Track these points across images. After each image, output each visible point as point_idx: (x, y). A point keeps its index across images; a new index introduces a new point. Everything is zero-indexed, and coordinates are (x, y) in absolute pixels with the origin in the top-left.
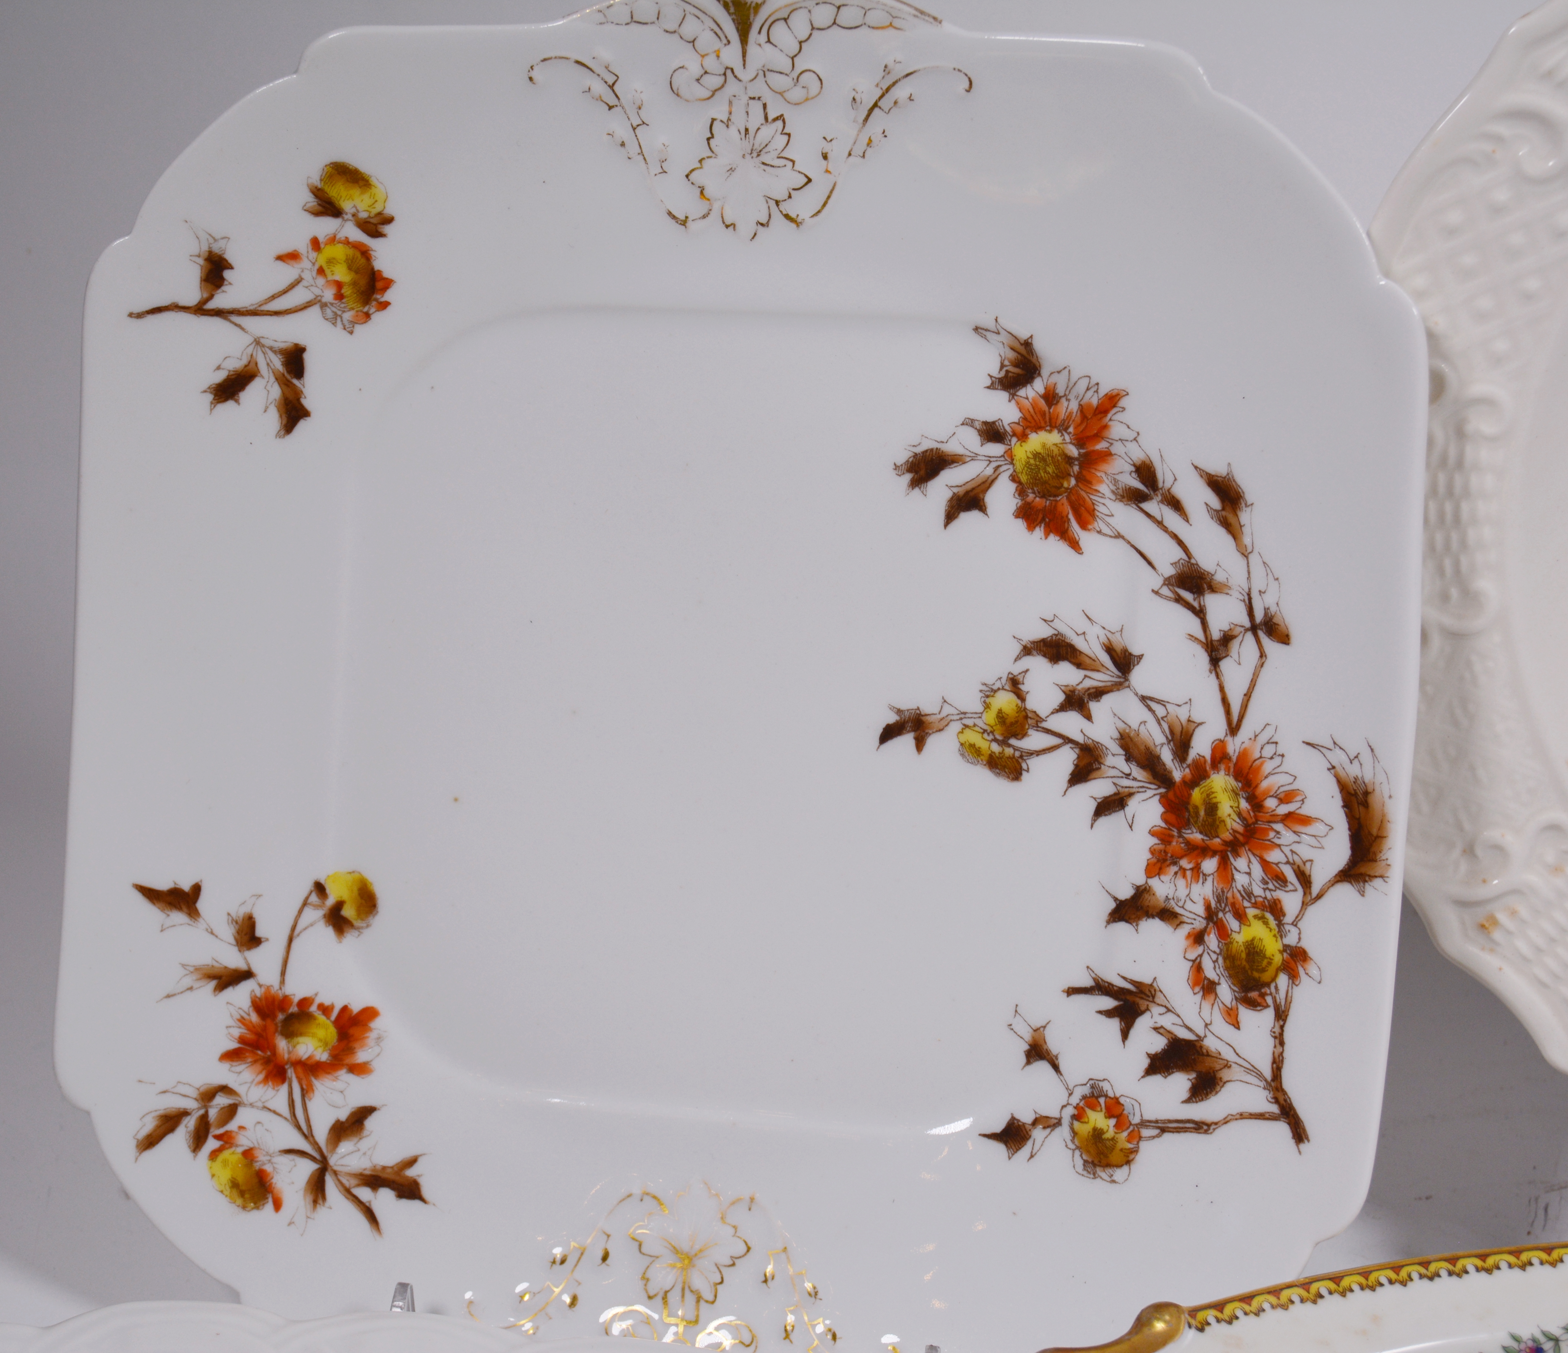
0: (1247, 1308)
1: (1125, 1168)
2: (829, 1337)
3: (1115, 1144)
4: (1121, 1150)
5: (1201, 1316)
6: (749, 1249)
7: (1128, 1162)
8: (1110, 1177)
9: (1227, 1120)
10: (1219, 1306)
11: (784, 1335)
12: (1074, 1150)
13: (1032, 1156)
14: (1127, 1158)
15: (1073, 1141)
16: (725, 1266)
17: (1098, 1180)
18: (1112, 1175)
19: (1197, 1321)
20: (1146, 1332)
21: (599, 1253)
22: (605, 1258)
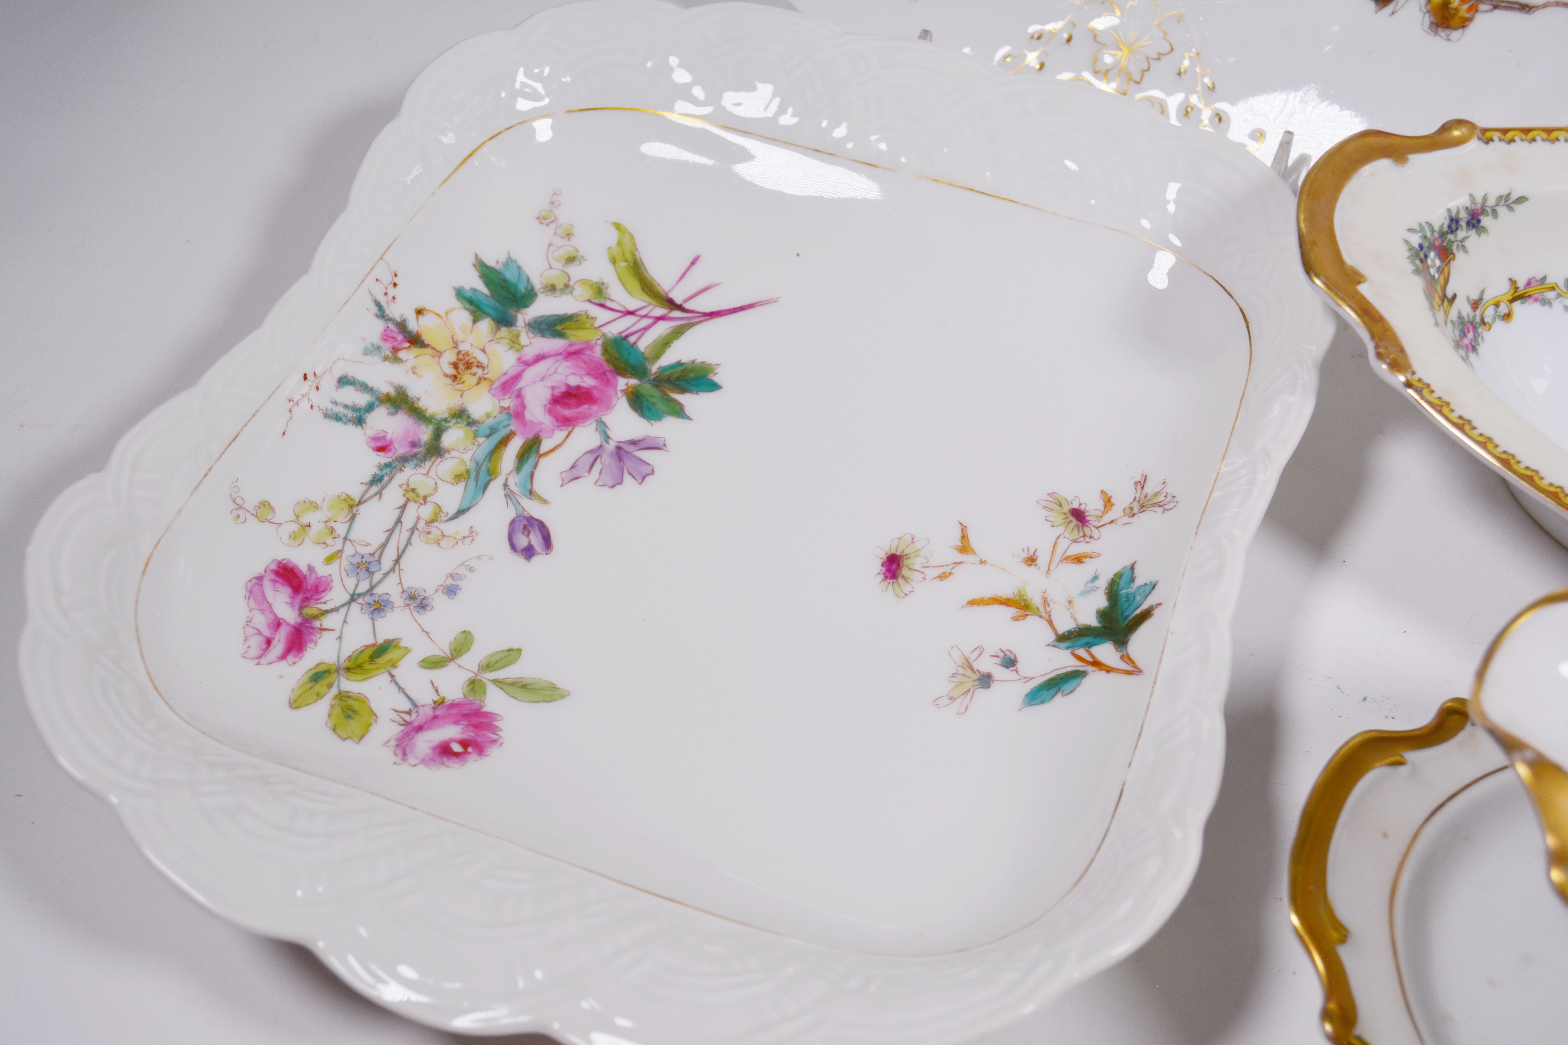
0: (1524, 136)
1: (1461, 31)
2: (1217, 120)
3: (1457, 13)
4: (1460, 18)
5: (1488, 134)
6: (1172, 50)
7: (1463, 27)
8: (1447, 36)
9: (1546, 5)
10: (1505, 131)
11: (1185, 112)
12: (1425, 13)
13: (1393, 13)
14: (1464, 23)
15: (1426, 7)
16: (1154, 59)
17: (1438, 38)
18: (1449, 35)
19: (1485, 135)
20: (1446, 135)
21: (1065, 36)
22: (1069, 40)
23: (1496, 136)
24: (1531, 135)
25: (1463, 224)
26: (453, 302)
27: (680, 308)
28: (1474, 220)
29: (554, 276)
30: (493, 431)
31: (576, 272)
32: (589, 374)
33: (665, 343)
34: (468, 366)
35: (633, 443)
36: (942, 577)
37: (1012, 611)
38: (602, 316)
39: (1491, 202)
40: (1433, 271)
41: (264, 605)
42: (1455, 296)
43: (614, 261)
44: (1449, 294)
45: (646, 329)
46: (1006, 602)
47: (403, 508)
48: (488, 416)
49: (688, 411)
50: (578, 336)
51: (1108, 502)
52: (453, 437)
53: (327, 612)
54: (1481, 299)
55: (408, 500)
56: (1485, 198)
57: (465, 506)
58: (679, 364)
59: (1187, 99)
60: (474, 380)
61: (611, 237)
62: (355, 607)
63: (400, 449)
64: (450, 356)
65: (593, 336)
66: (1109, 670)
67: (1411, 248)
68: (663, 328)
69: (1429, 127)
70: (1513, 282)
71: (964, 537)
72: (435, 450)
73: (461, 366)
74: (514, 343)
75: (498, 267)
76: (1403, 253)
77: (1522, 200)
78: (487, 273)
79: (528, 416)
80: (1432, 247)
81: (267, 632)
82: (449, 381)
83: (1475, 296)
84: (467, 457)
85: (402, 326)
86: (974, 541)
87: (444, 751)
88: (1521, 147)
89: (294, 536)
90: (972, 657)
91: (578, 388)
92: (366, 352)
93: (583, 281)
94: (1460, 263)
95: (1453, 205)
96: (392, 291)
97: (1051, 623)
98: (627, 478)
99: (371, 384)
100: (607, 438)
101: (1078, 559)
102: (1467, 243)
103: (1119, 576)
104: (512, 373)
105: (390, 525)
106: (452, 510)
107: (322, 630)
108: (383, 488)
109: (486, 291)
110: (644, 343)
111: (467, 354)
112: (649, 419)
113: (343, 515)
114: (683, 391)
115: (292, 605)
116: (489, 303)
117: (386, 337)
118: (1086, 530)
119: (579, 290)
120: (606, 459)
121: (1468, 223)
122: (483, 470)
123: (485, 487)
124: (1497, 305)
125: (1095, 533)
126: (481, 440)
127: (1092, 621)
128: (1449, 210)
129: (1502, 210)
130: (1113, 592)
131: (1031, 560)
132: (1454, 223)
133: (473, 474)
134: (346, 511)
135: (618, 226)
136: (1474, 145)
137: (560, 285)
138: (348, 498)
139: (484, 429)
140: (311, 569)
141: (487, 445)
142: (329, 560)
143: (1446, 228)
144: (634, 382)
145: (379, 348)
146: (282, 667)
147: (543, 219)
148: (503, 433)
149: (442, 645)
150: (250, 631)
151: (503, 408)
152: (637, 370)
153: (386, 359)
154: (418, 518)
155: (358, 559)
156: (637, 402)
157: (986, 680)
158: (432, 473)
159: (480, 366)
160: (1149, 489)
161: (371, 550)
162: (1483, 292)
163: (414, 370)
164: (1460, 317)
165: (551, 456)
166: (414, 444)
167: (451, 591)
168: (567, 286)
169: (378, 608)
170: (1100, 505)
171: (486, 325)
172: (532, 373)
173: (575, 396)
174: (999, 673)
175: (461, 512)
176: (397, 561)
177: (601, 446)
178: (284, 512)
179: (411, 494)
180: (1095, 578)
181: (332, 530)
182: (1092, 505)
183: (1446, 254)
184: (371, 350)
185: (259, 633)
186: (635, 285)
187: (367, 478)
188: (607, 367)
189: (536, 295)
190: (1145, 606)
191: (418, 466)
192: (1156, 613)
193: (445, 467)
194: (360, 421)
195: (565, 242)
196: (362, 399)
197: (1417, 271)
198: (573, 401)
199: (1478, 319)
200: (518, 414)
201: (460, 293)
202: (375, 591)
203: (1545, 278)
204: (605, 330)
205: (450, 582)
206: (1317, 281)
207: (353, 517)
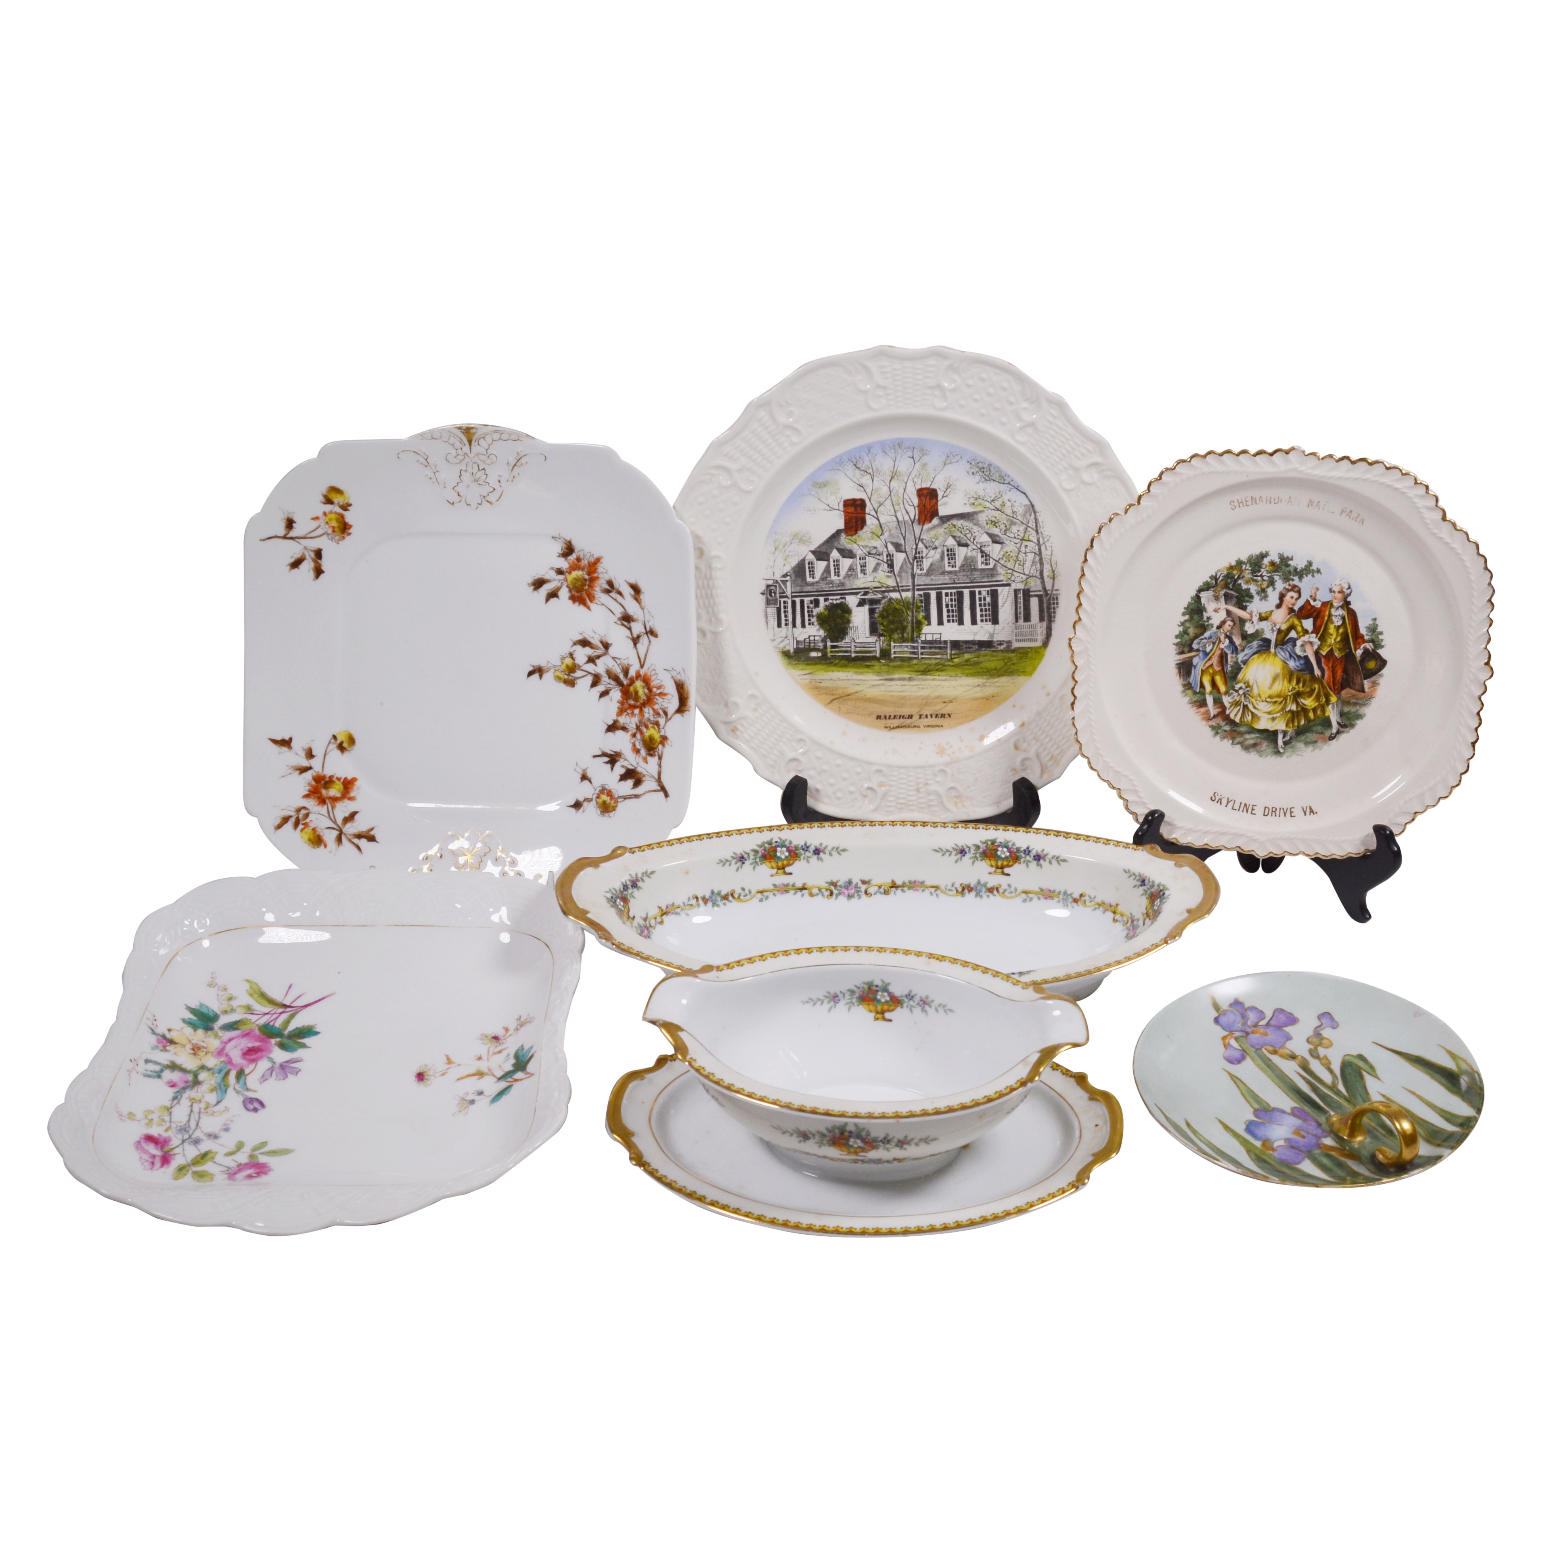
0: (648, 848)
1: (614, 812)
3: (610, 805)
4: (612, 807)
6: (490, 850)
7: (614, 810)
9: (644, 793)
10: (640, 847)
11: (503, 875)
12: (597, 809)
13: (584, 812)
15: (597, 806)
16: (483, 856)
17: (605, 817)
18: (609, 815)
19: (632, 851)
20: (615, 853)
21: (439, 855)
22: (441, 856)
23: (636, 850)
24: (651, 847)
25: (630, 886)
26: (182, 1025)
27: (290, 1007)
28: (634, 884)
29: (225, 1006)
30: (220, 1071)
31: (234, 1003)
32: (256, 1041)
33: (287, 1022)
34: (199, 1048)
35: (287, 1062)
36: (443, 1074)
37: (477, 1077)
38: (254, 1018)
39: (640, 876)
40: (620, 907)
41: (146, 1152)
42: (634, 917)
43: (251, 995)
44: (632, 916)
45: (277, 1018)
46: (473, 1075)
47: (192, 1106)
48: (216, 1065)
49: (308, 1045)
50: (245, 1028)
51: (507, 1030)
52: (202, 1076)
53: (173, 1148)
54: (647, 917)
55: (192, 1103)
56: (636, 875)
57: (219, 1100)
58: (297, 1028)
59: (503, 869)
60: (204, 1053)
61: (247, 986)
62: (186, 1144)
63: (182, 1085)
64: (189, 1046)
65: (253, 1026)
66: (521, 1080)
67: (608, 898)
68: (284, 1017)
69: (607, 852)
70: (660, 908)
71: (448, 1059)
72: (196, 1083)
73: (196, 1049)
74: (216, 1036)
75: (197, 1008)
76: (604, 901)
77: (652, 873)
78: (193, 1011)
79: (234, 1062)
80: (618, 897)
81: (151, 1160)
82: (193, 1056)
83: (644, 916)
84: (213, 1082)
85: (164, 1037)
86: (453, 1058)
87: (250, 1176)
88: (648, 852)
89: (147, 1124)
90: (464, 1097)
91: (253, 1047)
92: (153, 1049)
93: (239, 1006)
94: (632, 903)
95: (623, 880)
96: (155, 1023)
97: (494, 1076)
98: (289, 1075)
99: (159, 1061)
100: (274, 1063)
101: (500, 1052)
102: (633, 894)
103: (518, 1051)
104: (220, 1047)
105: (189, 1113)
106: (215, 1102)
107: (175, 1154)
108: (179, 1100)
109: (195, 1018)
110: (278, 1024)
111: (196, 1044)
112: (291, 1052)
113: (166, 1114)
114: (303, 1038)
115: (157, 1149)
116: (198, 1023)
117: (159, 1042)
118: (500, 1042)
119: (238, 1010)
120: (277, 1070)
121: (632, 886)
122: (222, 1086)
123: (226, 1091)
124: (655, 918)
125: (504, 1041)
126: (216, 1075)
127: (511, 1068)
128: (622, 883)
129: (645, 878)
130: (516, 1056)
131: (480, 1058)
132: (625, 887)
133: (218, 1088)
134: (166, 1112)
135: (247, 981)
136: (627, 854)
137: (229, 1010)
138: (165, 1107)
139: (216, 1070)
140: (160, 1135)
141: (219, 1077)
142: (167, 1130)
143: (622, 889)
144: (278, 1040)
145: (157, 1047)
146: (163, 1169)
147: (210, 985)
148: (226, 1070)
149: (232, 1147)
150: (143, 1161)
151: (221, 1062)
152: (277, 1034)
153: (162, 1051)
154: (200, 1109)
155: (179, 1128)
156: (282, 1046)
157: (472, 1102)
158: (199, 1091)
159: (204, 1047)
160: (522, 1019)
161: (184, 1123)
162: (647, 914)
163: (175, 1054)
164: (639, 925)
165: (251, 1075)
166: (186, 1082)
167: (227, 1130)
168: (232, 1010)
169: (196, 1142)
170: (504, 1032)
171: (200, 1032)
172: (229, 1047)
173: (253, 1050)
174: (477, 1098)
175: (218, 1103)
176: (197, 1125)
177: (273, 1066)
178: (140, 1115)
179: (193, 1101)
180: (508, 1055)
181: (163, 1120)
182: (500, 1032)
183: (625, 900)
184: (154, 1048)
185: (147, 1161)
186: (266, 1003)
187: (171, 1098)
188: (263, 1037)
189: (219, 1016)
190: (530, 1055)
191: (191, 1090)
192: (535, 1055)
193: (204, 1088)
194: (159, 1077)
195: (225, 992)
196: (158, 1068)
197: (612, 906)
198: (253, 1052)
199: (648, 925)
200: (230, 1062)
201: (184, 1021)
202: (192, 1137)
203: (673, 904)
204: (257, 1023)
205: (224, 1127)
206: (570, 917)
207: (170, 1113)
